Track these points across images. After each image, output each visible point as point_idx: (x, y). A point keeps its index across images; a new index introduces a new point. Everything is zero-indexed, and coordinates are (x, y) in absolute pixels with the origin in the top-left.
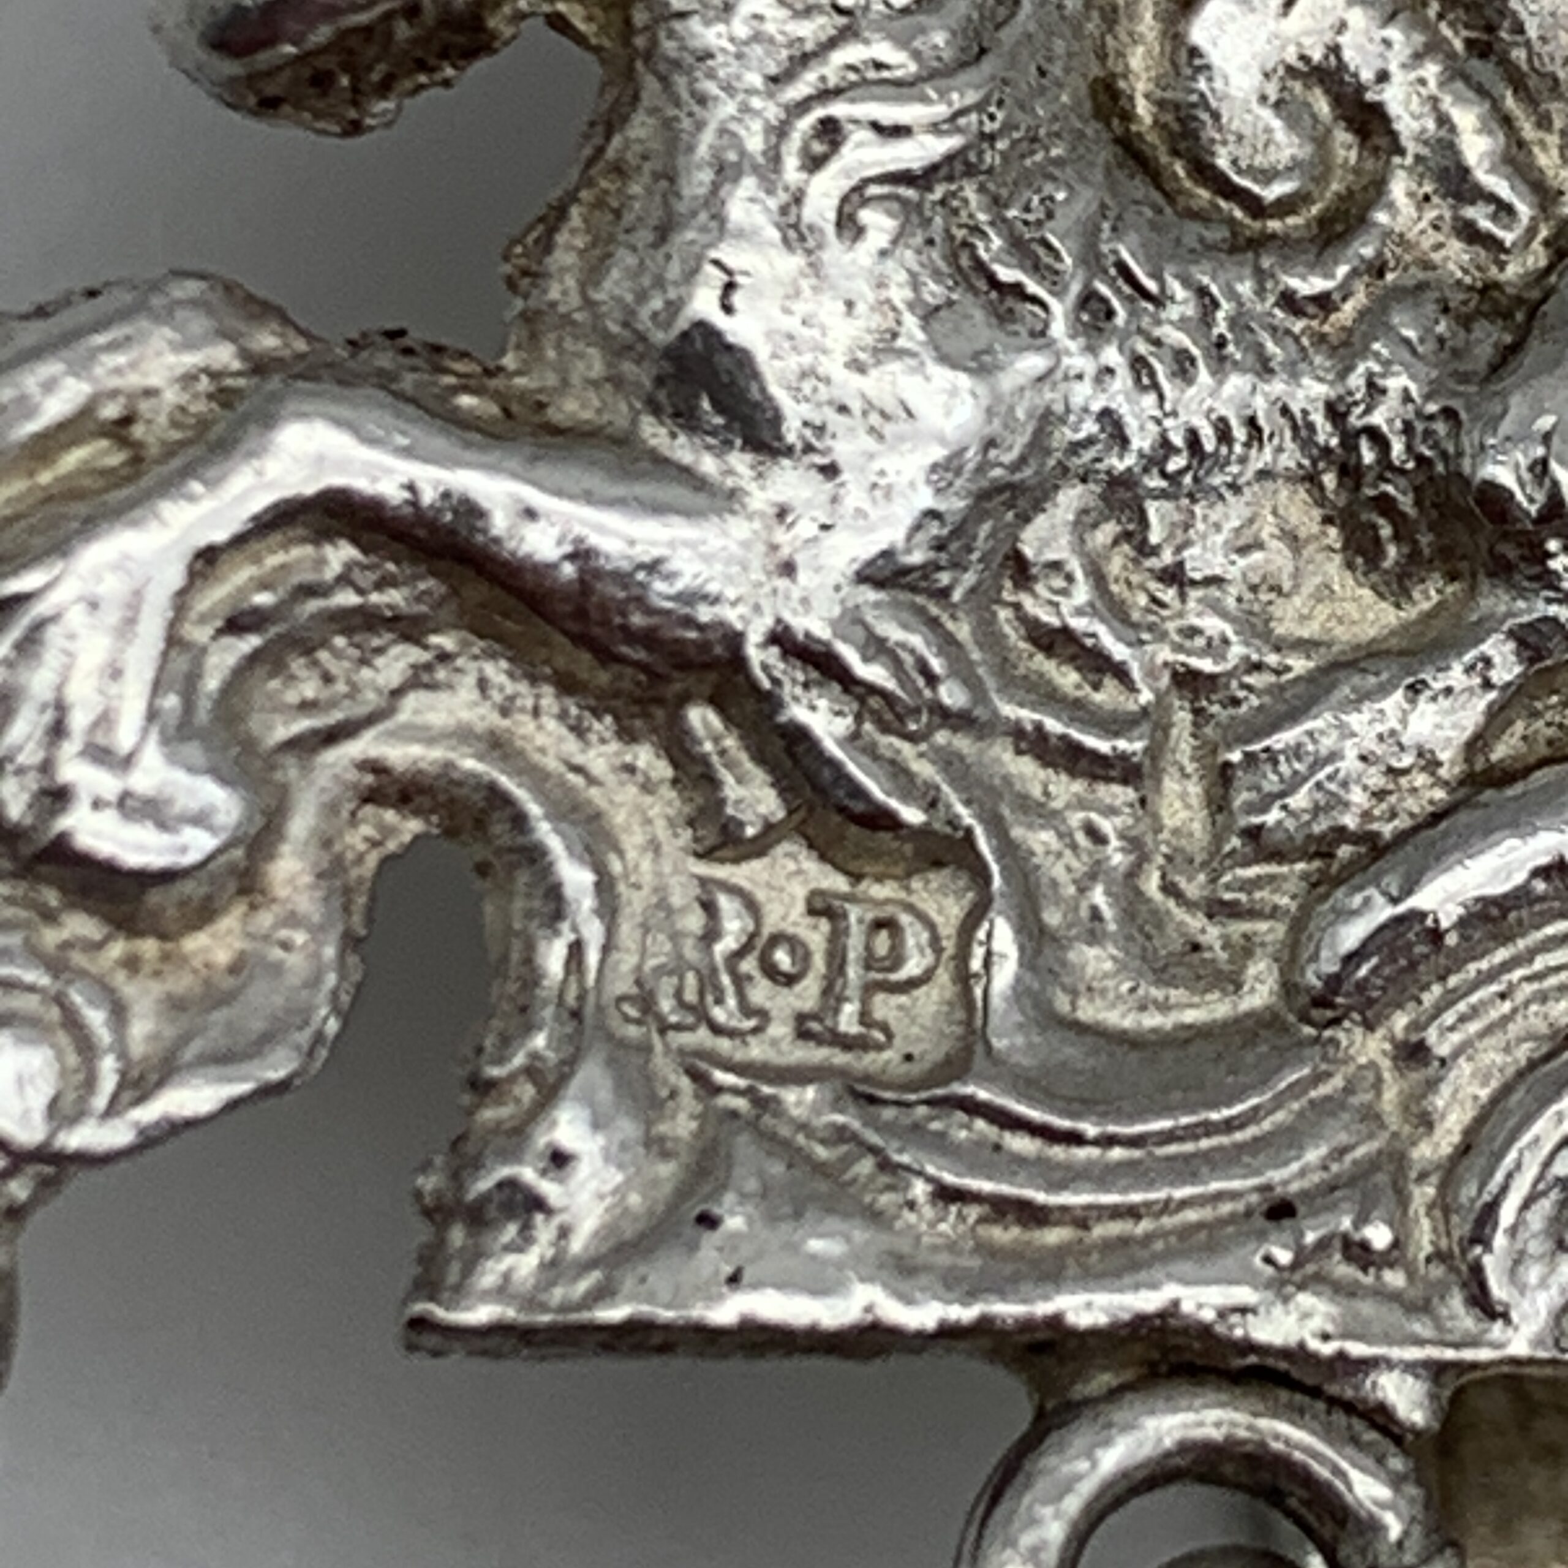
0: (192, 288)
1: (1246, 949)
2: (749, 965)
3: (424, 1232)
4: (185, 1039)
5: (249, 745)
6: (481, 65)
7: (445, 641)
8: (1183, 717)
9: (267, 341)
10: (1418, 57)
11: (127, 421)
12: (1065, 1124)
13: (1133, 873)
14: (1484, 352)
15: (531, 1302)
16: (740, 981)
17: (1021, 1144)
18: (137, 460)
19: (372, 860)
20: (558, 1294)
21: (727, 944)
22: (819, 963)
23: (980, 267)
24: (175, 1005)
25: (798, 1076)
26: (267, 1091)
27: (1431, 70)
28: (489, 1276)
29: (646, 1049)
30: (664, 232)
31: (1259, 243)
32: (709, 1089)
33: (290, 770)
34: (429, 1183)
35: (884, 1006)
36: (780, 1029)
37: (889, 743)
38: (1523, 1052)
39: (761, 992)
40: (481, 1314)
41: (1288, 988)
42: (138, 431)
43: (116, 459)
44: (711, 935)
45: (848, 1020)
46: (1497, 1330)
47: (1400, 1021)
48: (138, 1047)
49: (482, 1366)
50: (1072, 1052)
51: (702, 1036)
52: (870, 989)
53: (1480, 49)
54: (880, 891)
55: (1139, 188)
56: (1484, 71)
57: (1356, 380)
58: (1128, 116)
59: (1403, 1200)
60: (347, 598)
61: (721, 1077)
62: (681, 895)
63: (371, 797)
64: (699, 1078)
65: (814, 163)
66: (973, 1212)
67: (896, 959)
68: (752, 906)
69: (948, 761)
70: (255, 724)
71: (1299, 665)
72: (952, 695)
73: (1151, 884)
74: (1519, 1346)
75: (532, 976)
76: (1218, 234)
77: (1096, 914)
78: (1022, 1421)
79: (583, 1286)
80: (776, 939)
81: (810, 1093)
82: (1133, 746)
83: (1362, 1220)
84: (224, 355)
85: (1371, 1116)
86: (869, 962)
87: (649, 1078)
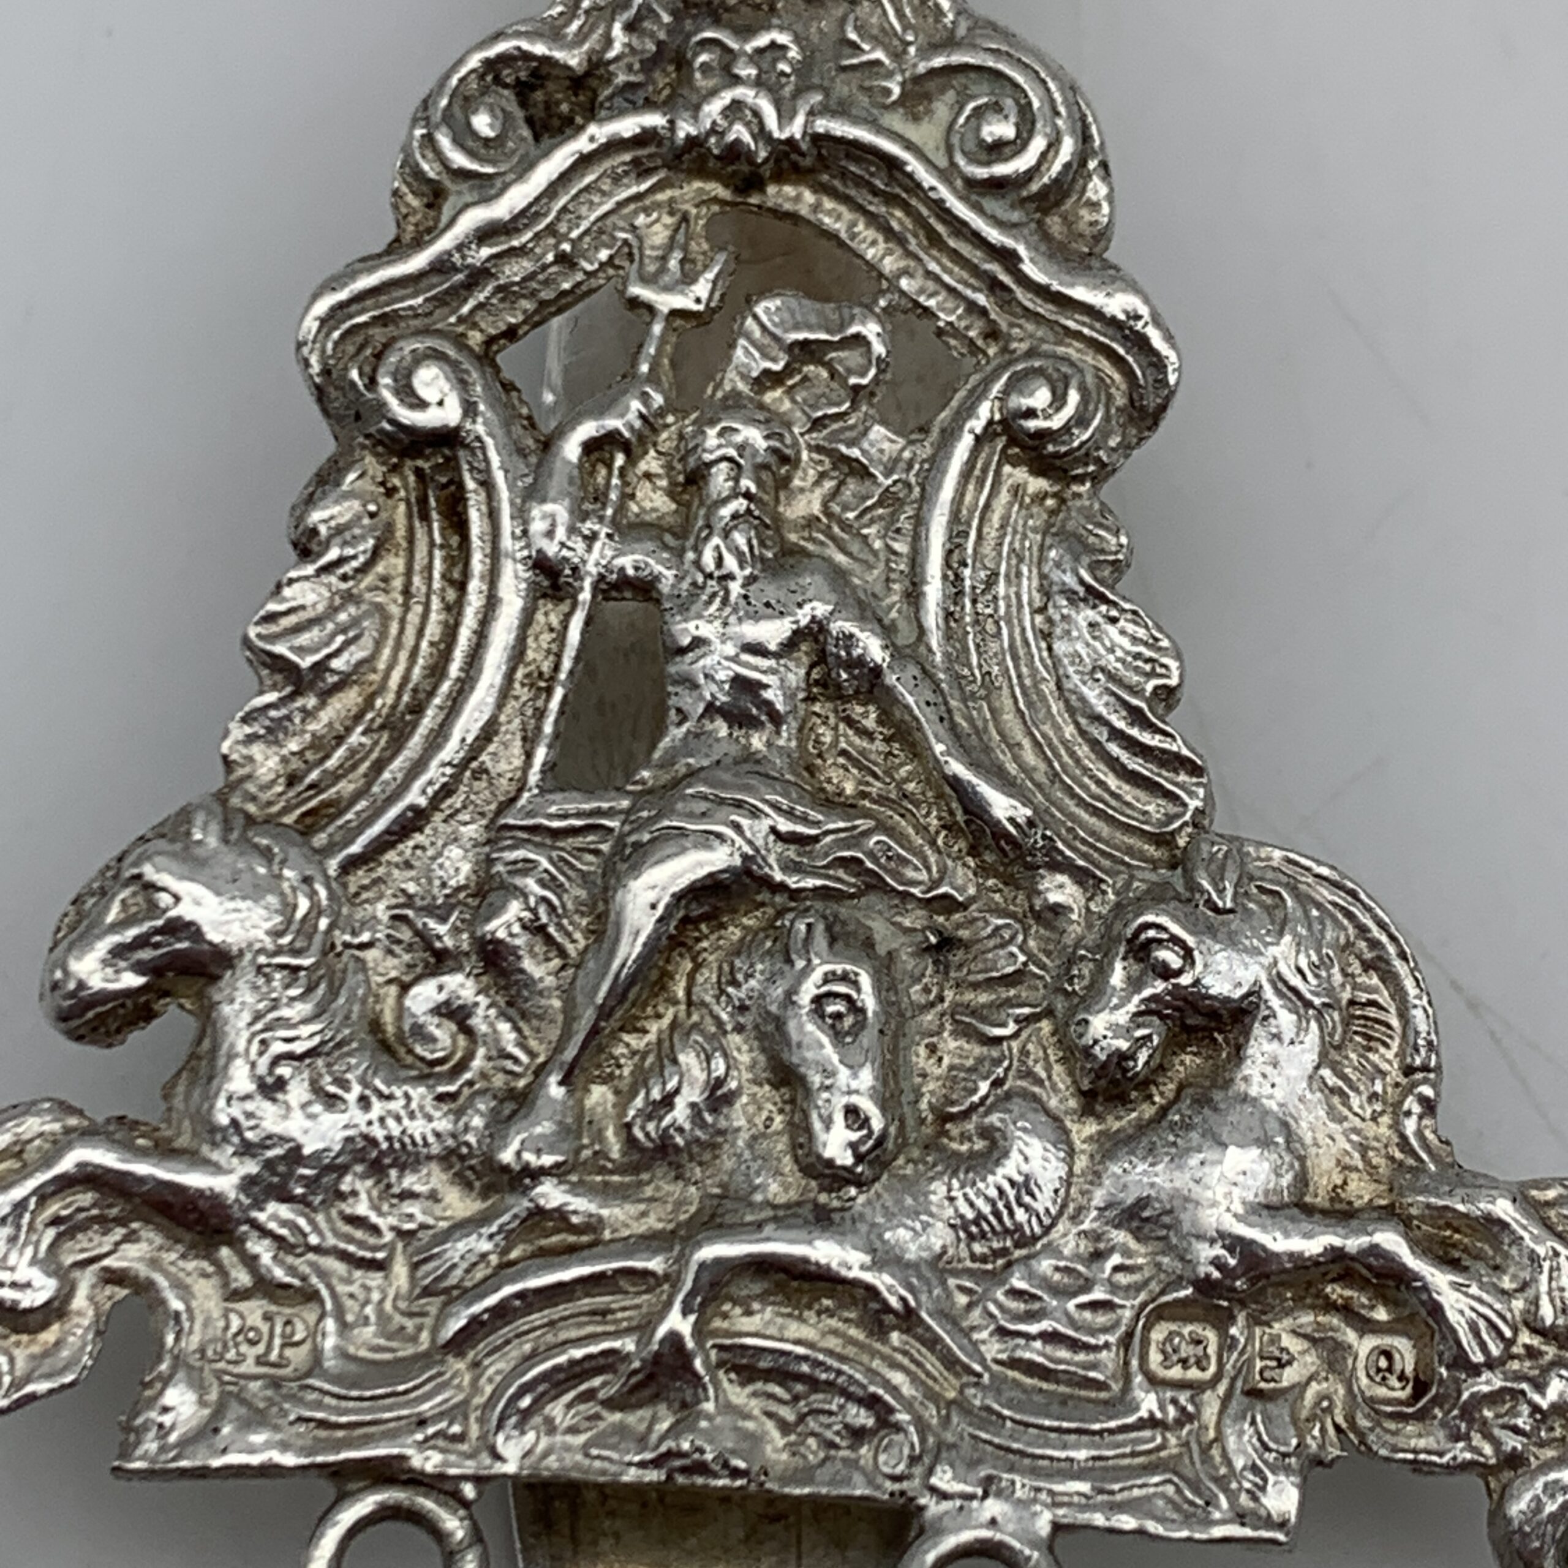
0: (47, 1105)
1: (420, 1329)
2: (240, 1338)
3: (122, 1437)
4: (33, 1371)
5: (60, 1266)
6: (155, 1022)
7: (135, 1225)
8: (400, 1246)
9: (73, 1121)
10: (489, 1007)
11: (21, 1152)
12: (343, 1392)
13: (381, 1301)
14: (507, 1112)
15: (153, 1461)
16: (236, 1345)
17: (328, 1400)
18: (25, 1166)
19: (109, 1305)
20: (163, 1458)
21: (234, 1329)
22: (266, 1337)
23: (322, 1089)
24: (33, 1357)
25: (255, 1377)
26: (63, 1387)
27: (492, 1012)
28: (139, 1452)
29: (201, 1369)
30: (210, 1079)
31: (429, 1076)
32: (223, 1383)
33: (76, 1274)
34: (123, 1418)
35: (289, 1352)
36: (250, 1361)
37: (290, 1259)
38: (512, 1364)
39: (244, 1348)
40: (138, 1465)
41: (433, 1340)
42: (25, 1156)
43: (18, 1165)
44: (227, 1328)
45: (274, 1356)
46: (498, 1464)
47: (471, 1354)
48: (18, 1373)
49: (145, 1484)
50: (353, 1367)
51: (221, 1365)
52: (283, 1346)
53: (510, 1004)
54: (288, 1311)
55: (385, 1058)
56: (512, 1012)
57: (461, 1124)
58: (384, 1032)
59: (466, 1418)
60: (95, 1212)
61: (227, 1378)
62: (216, 1314)
63: (107, 1282)
64: (219, 1378)
65: (261, 1054)
66: (312, 1425)
67: (293, 1334)
68: (242, 1316)
69: (312, 1264)
70: (62, 1258)
71: (443, 1224)
72: (314, 1240)
73: (388, 1306)
74: (510, 1468)
75: (162, 1344)
76: (414, 1073)
77: (367, 1318)
78: (332, 1498)
79: (171, 1455)
80: (251, 1329)
81: (259, 1383)
82: (380, 1255)
83: (450, 1424)
84: (56, 1127)
85: (459, 1387)
86: (283, 1335)
87: (202, 1379)
